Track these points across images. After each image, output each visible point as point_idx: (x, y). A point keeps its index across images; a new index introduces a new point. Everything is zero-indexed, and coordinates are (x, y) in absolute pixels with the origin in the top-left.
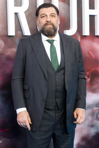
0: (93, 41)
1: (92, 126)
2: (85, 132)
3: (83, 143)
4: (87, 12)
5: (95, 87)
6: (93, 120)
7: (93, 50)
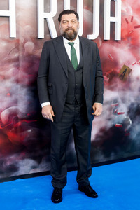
0: (113, 45)
1: (110, 119)
2: (103, 125)
3: (101, 134)
4: (108, 19)
5: (113, 85)
6: (110, 114)
7: (113, 53)
